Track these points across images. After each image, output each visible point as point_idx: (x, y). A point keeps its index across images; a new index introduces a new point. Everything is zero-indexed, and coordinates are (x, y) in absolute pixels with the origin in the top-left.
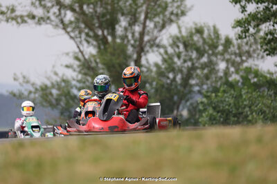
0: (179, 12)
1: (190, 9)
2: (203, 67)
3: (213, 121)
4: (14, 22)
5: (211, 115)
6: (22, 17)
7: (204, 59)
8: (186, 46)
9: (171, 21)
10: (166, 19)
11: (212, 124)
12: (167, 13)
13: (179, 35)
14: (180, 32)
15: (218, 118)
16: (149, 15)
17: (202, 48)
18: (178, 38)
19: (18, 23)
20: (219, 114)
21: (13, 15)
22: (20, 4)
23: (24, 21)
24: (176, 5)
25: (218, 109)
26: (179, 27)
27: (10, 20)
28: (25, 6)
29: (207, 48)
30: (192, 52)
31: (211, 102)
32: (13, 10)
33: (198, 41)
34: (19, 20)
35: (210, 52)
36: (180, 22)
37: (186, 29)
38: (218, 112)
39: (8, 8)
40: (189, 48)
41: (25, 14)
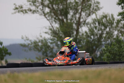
0: (97, 8)
1: (101, 8)
2: (107, 33)
4: (22, 13)
5: (108, 55)
6: (25, 10)
8: (99, 24)
9: (93, 13)
10: (90, 11)
12: (91, 9)
13: (96, 18)
14: (97, 17)
15: (111, 57)
16: (83, 10)
17: (106, 24)
20: (111, 55)
21: (22, 9)
22: (25, 4)
23: (26, 12)
24: (95, 5)
25: (111, 53)
26: (96, 15)
27: (20, 12)
28: (27, 5)
29: (109, 25)
30: (102, 27)
31: (108, 49)
32: (22, 7)
34: (24, 12)
35: (110, 27)
37: (99, 16)
39: (19, 6)
41: (27, 9)
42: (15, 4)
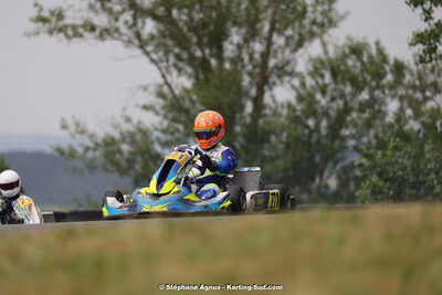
0: (326, 21)
1: (343, 18)
2: (362, 108)
3: (377, 195)
4: (62, 35)
5: (374, 185)
6: (74, 27)
7: (365, 96)
8: (334, 74)
9: (312, 35)
10: (303, 32)
11: (377, 200)
12: (306, 22)
13: (324, 57)
14: (326, 52)
15: (385, 190)
16: (277, 26)
17: (360, 78)
18: (322, 62)
19: (68, 37)
20: (387, 184)
21: (61, 23)
22: (71, 7)
23: (77, 35)
24: (320, 8)
25: (385, 176)
26: (324, 45)
27: (55, 33)
28: (80, 11)
29: (369, 78)
30: (345, 85)
31: (375, 165)
32: (60, 16)
33: (354, 66)
34: (70, 32)
35: (374, 84)
36: (325, 37)
37: (336, 47)
38: (386, 181)
39: (52, 13)
40: (339, 78)
41: (79, 22)
42: (36, 5)
